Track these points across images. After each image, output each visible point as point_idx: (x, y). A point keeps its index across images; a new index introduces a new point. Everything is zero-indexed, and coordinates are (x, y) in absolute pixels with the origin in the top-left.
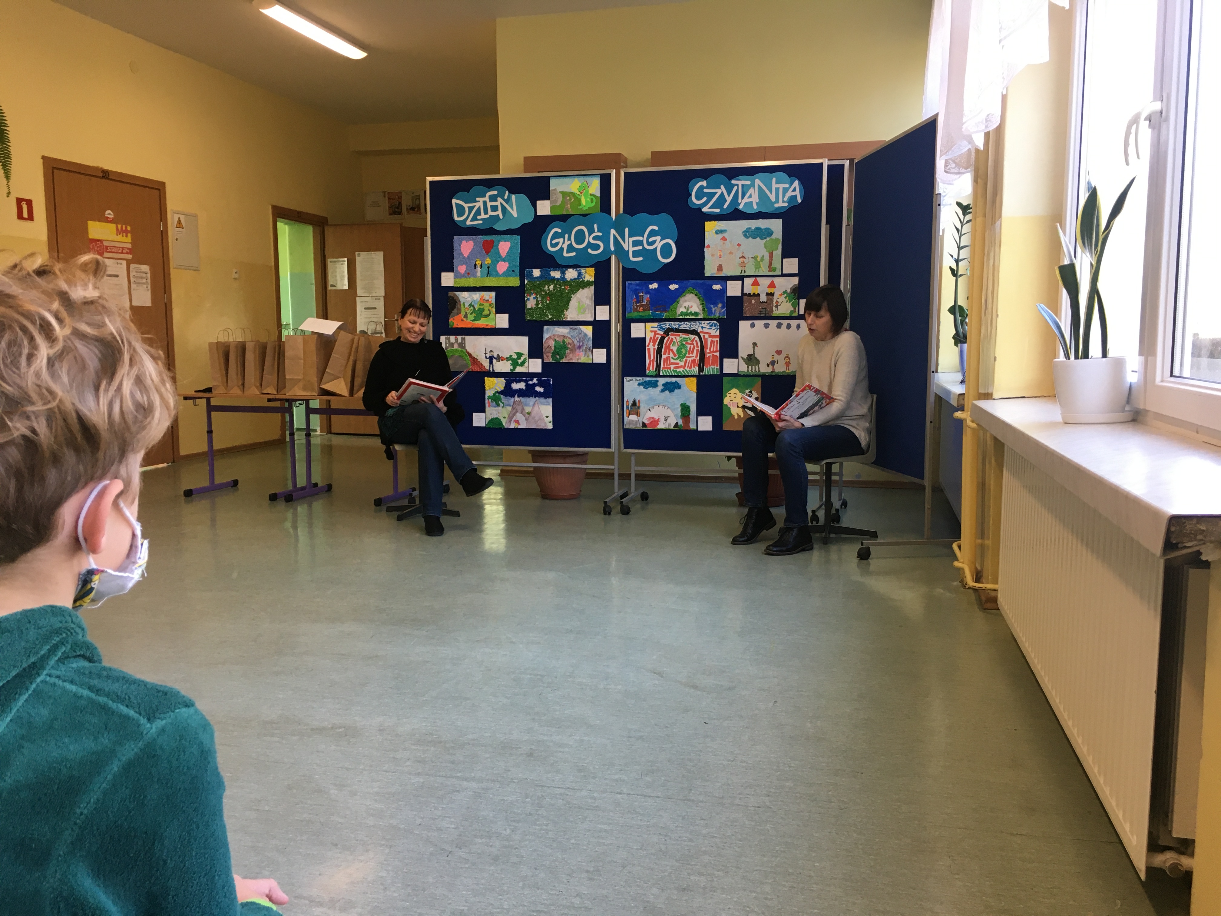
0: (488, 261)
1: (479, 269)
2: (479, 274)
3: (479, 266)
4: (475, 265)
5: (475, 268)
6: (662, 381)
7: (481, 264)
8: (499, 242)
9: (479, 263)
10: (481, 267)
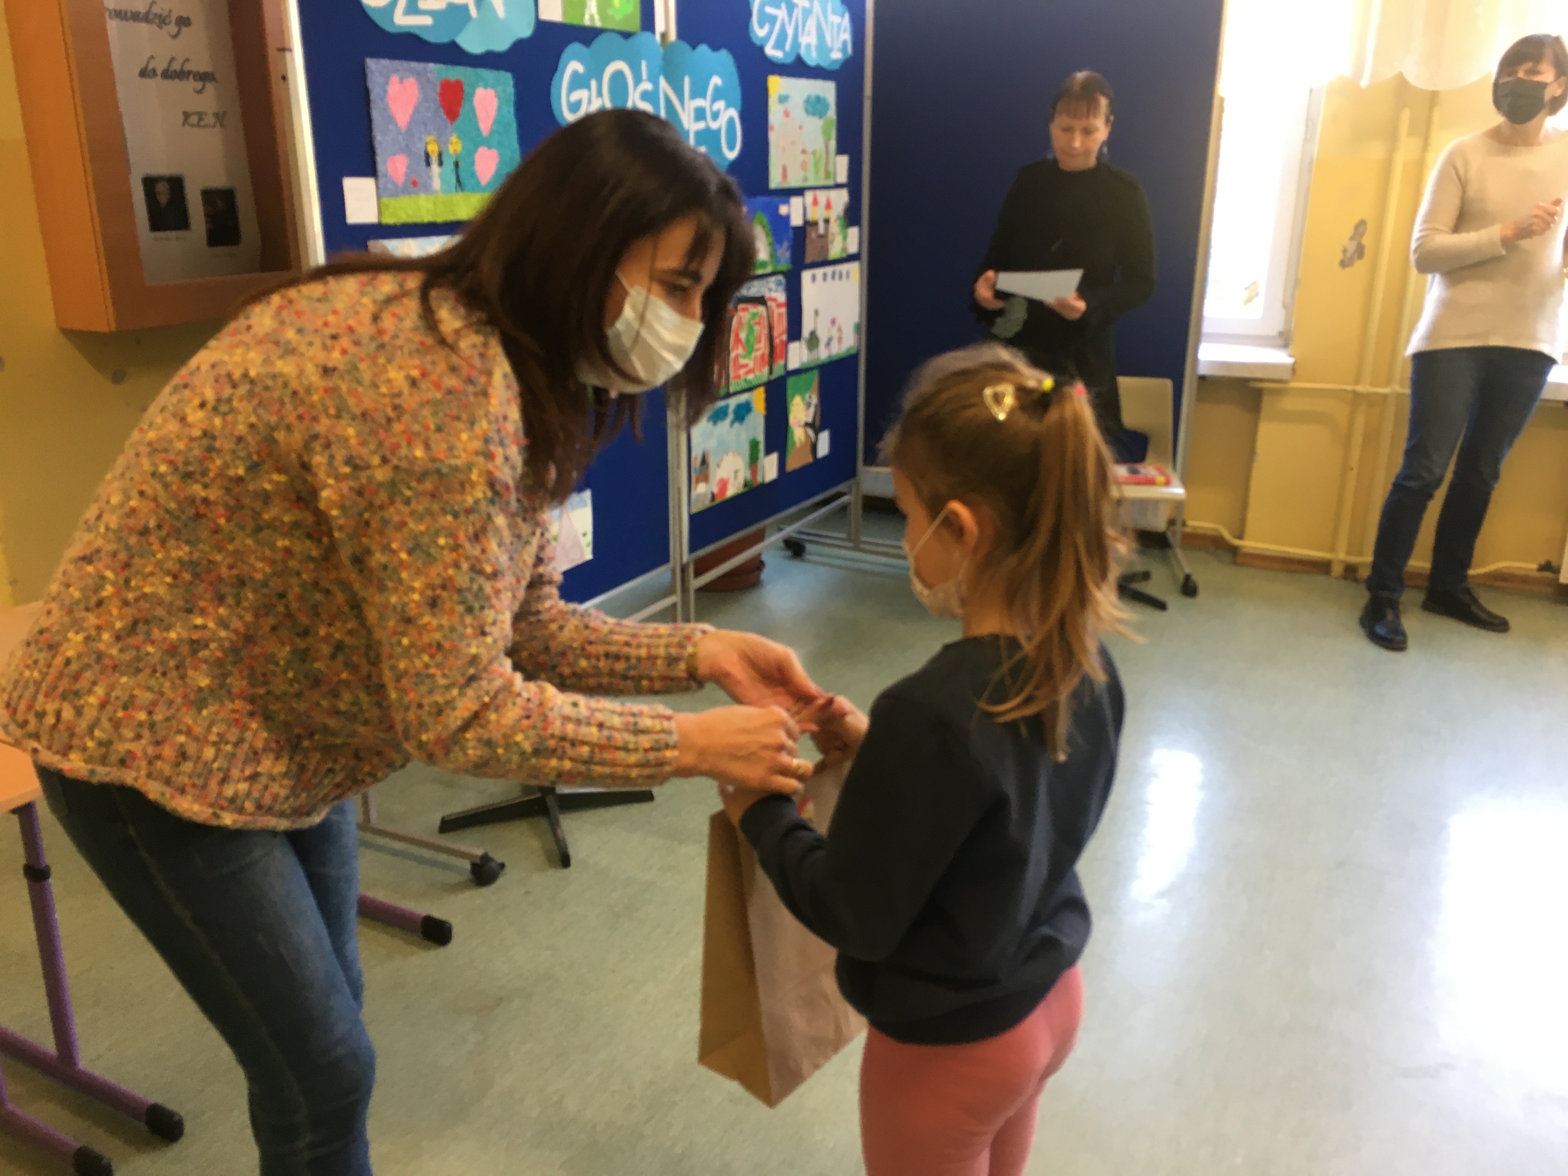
0: (455, 146)
1: (435, 167)
2: (436, 184)
3: (434, 159)
4: (427, 156)
5: (428, 164)
6: (733, 402)
7: (440, 156)
8: (474, 88)
9: (433, 149)
10: (441, 163)
